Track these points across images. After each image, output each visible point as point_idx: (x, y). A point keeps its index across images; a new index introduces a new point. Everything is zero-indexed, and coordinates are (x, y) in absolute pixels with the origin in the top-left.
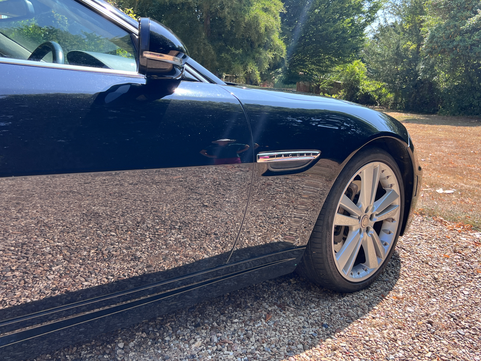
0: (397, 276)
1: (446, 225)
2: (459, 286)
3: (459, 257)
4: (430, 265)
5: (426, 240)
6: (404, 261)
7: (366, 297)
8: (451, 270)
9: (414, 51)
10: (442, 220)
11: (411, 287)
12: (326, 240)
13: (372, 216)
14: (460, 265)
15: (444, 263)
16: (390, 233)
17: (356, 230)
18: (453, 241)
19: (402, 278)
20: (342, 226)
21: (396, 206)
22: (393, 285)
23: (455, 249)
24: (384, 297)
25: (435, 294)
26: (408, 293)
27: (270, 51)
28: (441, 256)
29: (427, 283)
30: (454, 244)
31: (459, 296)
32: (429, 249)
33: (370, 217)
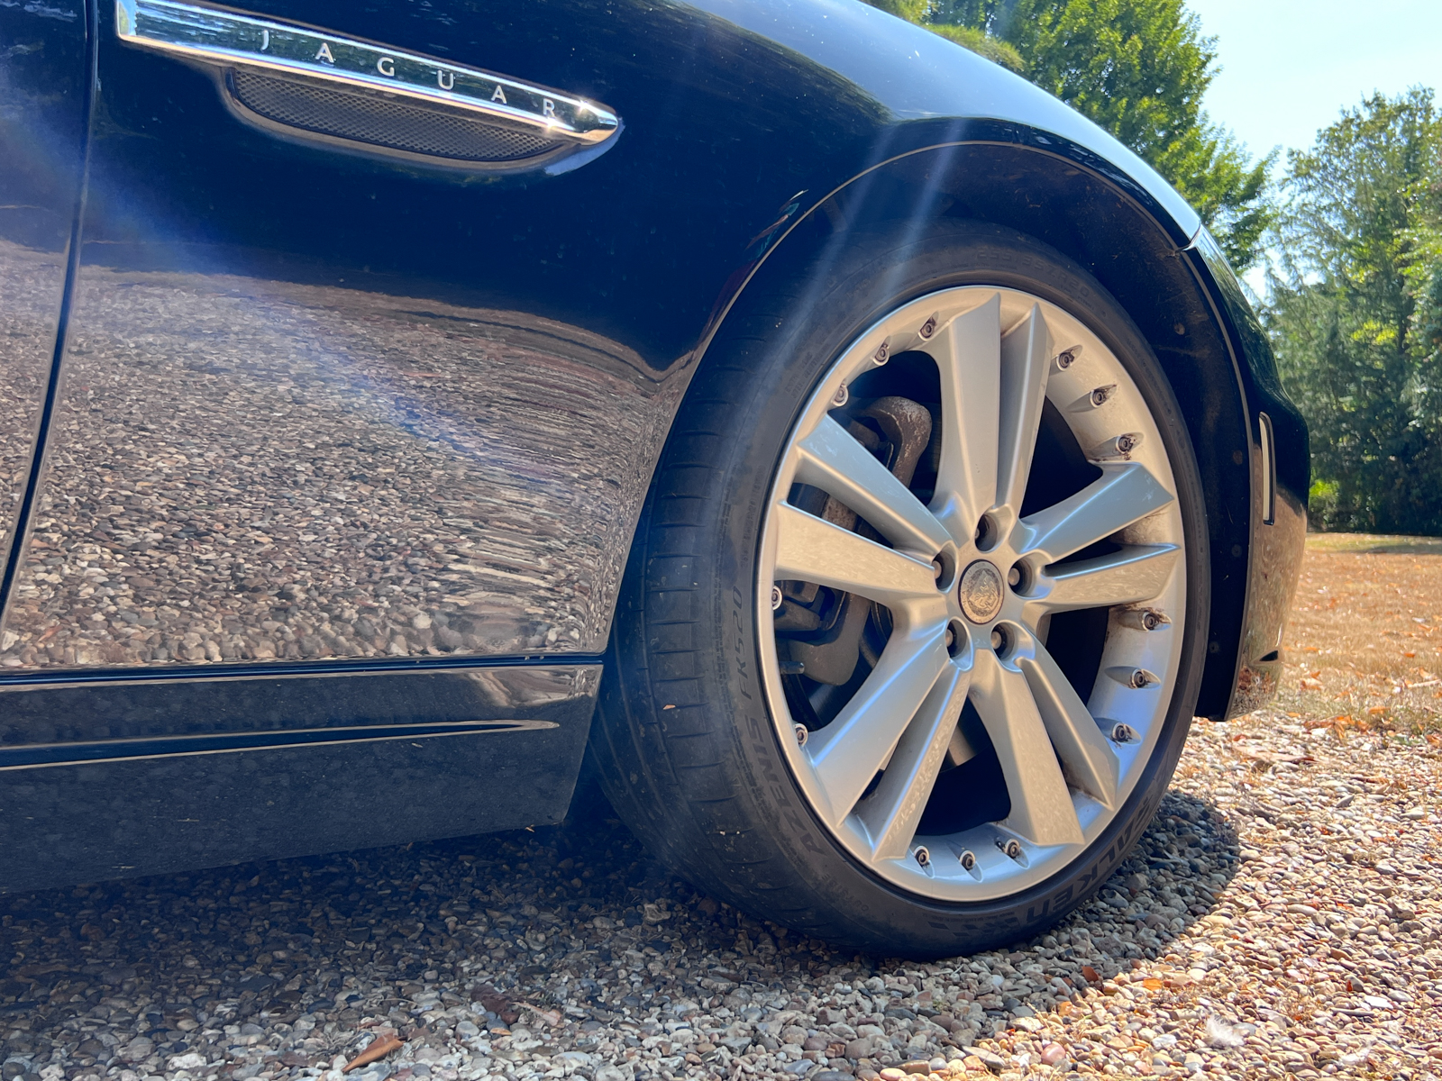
0: (1200, 905)
9: (1390, 346)
11: (1260, 944)
12: (719, 634)
13: (1023, 571)
16: (1142, 682)
17: (929, 624)
20: (843, 592)
21: (1156, 547)
22: (1168, 935)
24: (1094, 977)
26: (1238, 968)
29: (1354, 937)
33: (1014, 582)
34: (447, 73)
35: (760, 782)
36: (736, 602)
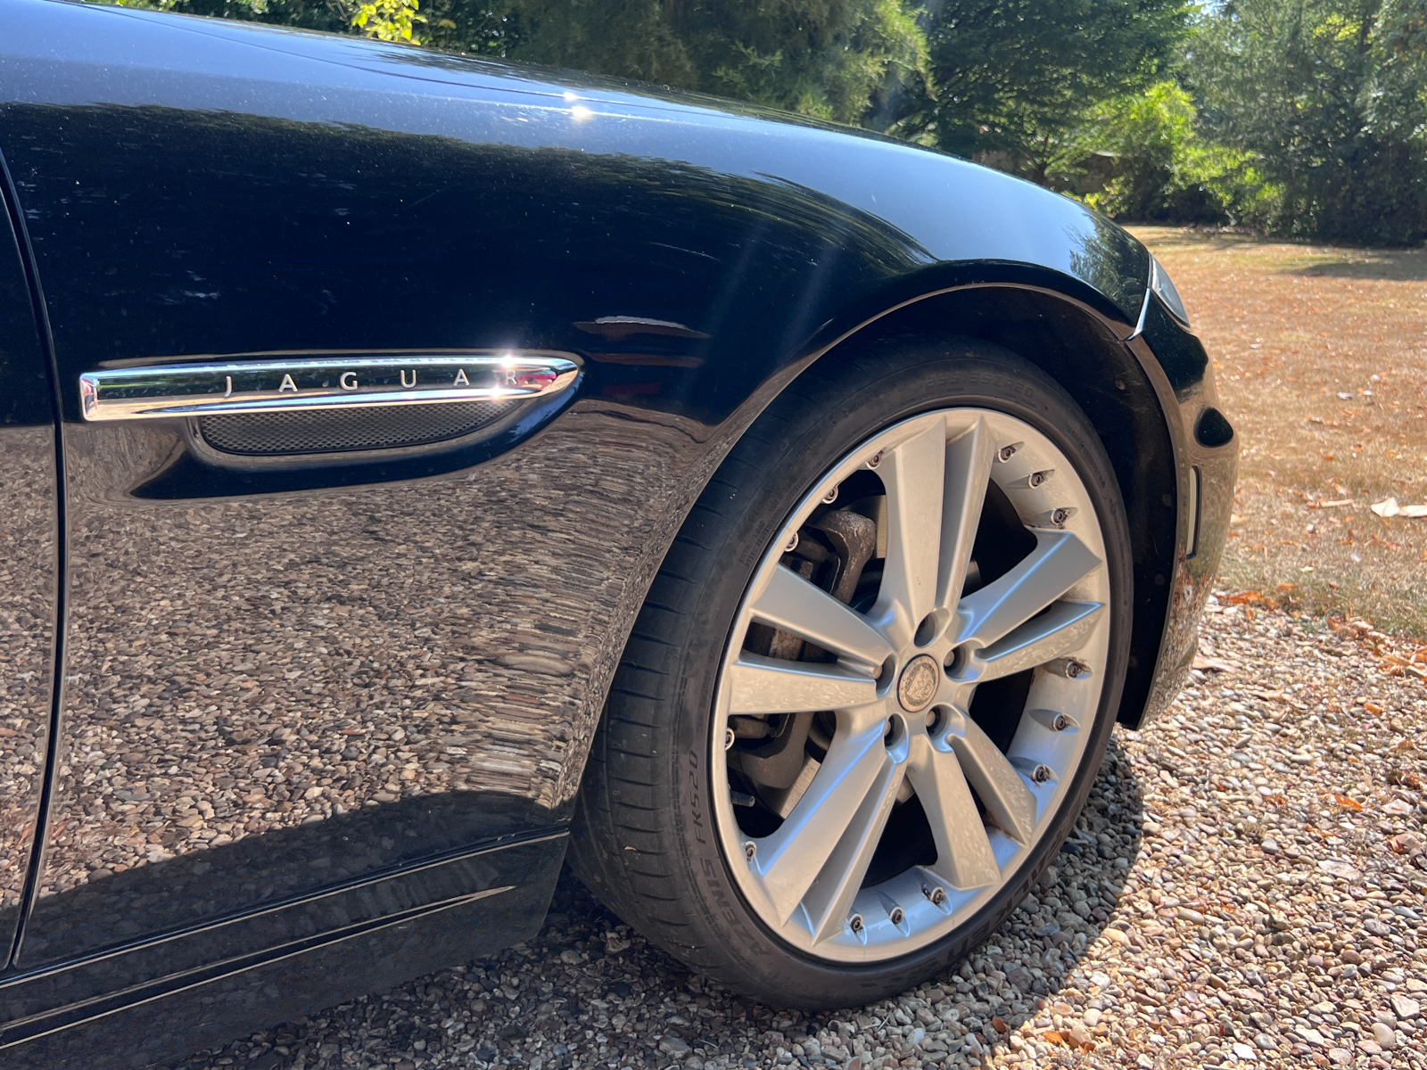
0: (1102, 911)
1: (1377, 653)
2: (1379, 969)
3: (1409, 808)
4: (1267, 851)
5: (1276, 722)
6: (1154, 827)
7: (919, 1033)
8: (1354, 876)
9: (1351, 43)
10: (1362, 632)
11: (1150, 972)
12: (677, 795)
13: (958, 655)
14: (1402, 850)
15: (1333, 840)
17: (871, 728)
18: (1393, 729)
19: (1121, 919)
20: (793, 716)
21: (1086, 606)
22: (1071, 958)
23: (1395, 766)
24: (1003, 1031)
25: (1256, 1015)
26: (1128, 1007)
27: (872, 55)
28: (1325, 804)
29: (1232, 952)
30: (1398, 739)
31: (1367, 1026)
32: (1280, 766)
33: (948, 664)
34: (408, 369)
35: (712, 911)
36: (692, 763)
